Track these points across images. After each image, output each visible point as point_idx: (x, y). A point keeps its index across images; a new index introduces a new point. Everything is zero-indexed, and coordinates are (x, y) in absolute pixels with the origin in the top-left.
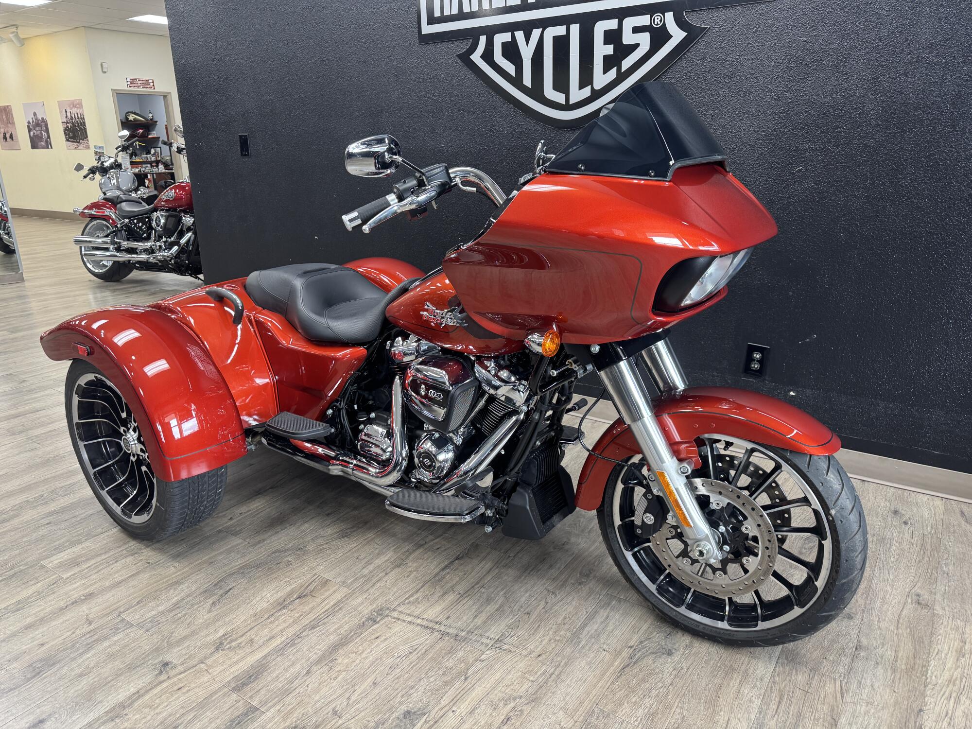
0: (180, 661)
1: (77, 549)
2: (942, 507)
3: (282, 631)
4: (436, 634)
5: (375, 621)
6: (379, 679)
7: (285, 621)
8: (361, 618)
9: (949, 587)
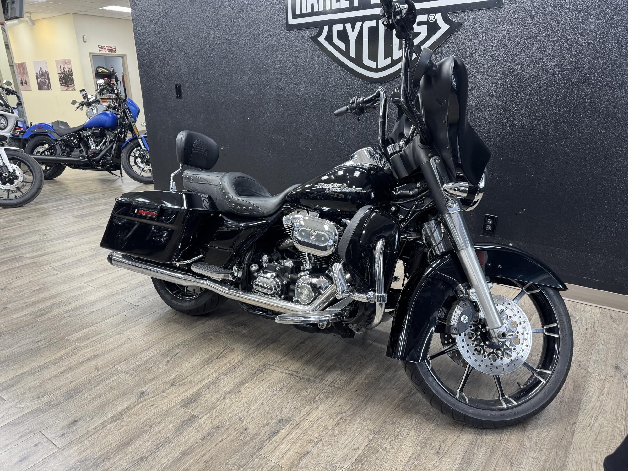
0: (151, 391)
1: (87, 330)
2: (599, 313)
3: (208, 376)
4: (297, 378)
5: (262, 371)
6: (264, 402)
7: (210, 371)
8: (254, 370)
9: (599, 357)
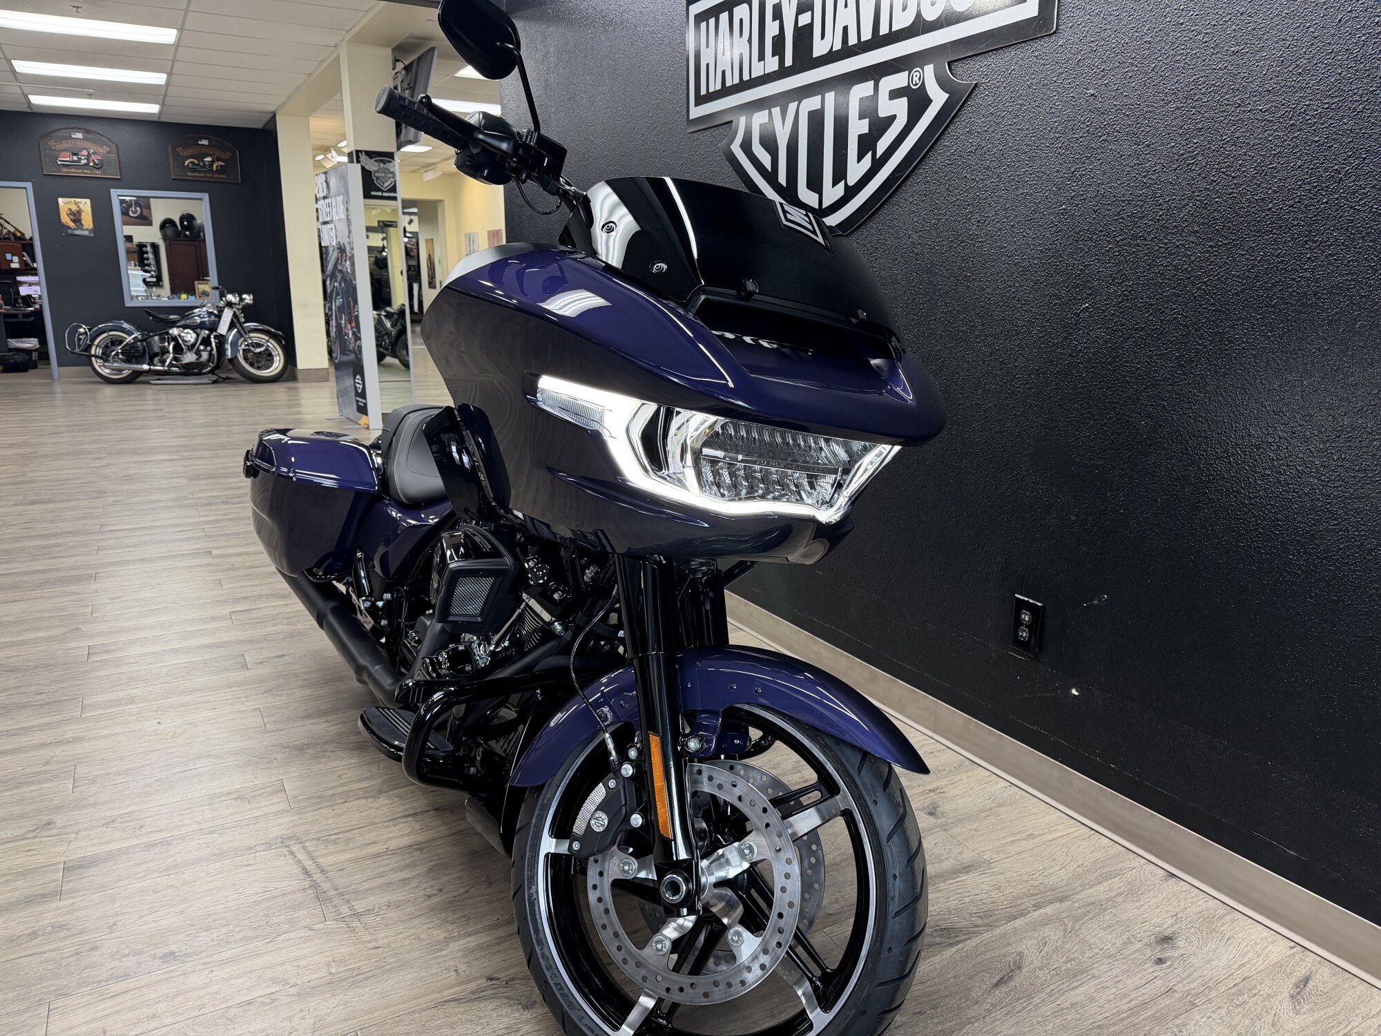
3: (176, 828)
4: (307, 882)
5: (269, 848)
7: (192, 818)
8: (261, 840)
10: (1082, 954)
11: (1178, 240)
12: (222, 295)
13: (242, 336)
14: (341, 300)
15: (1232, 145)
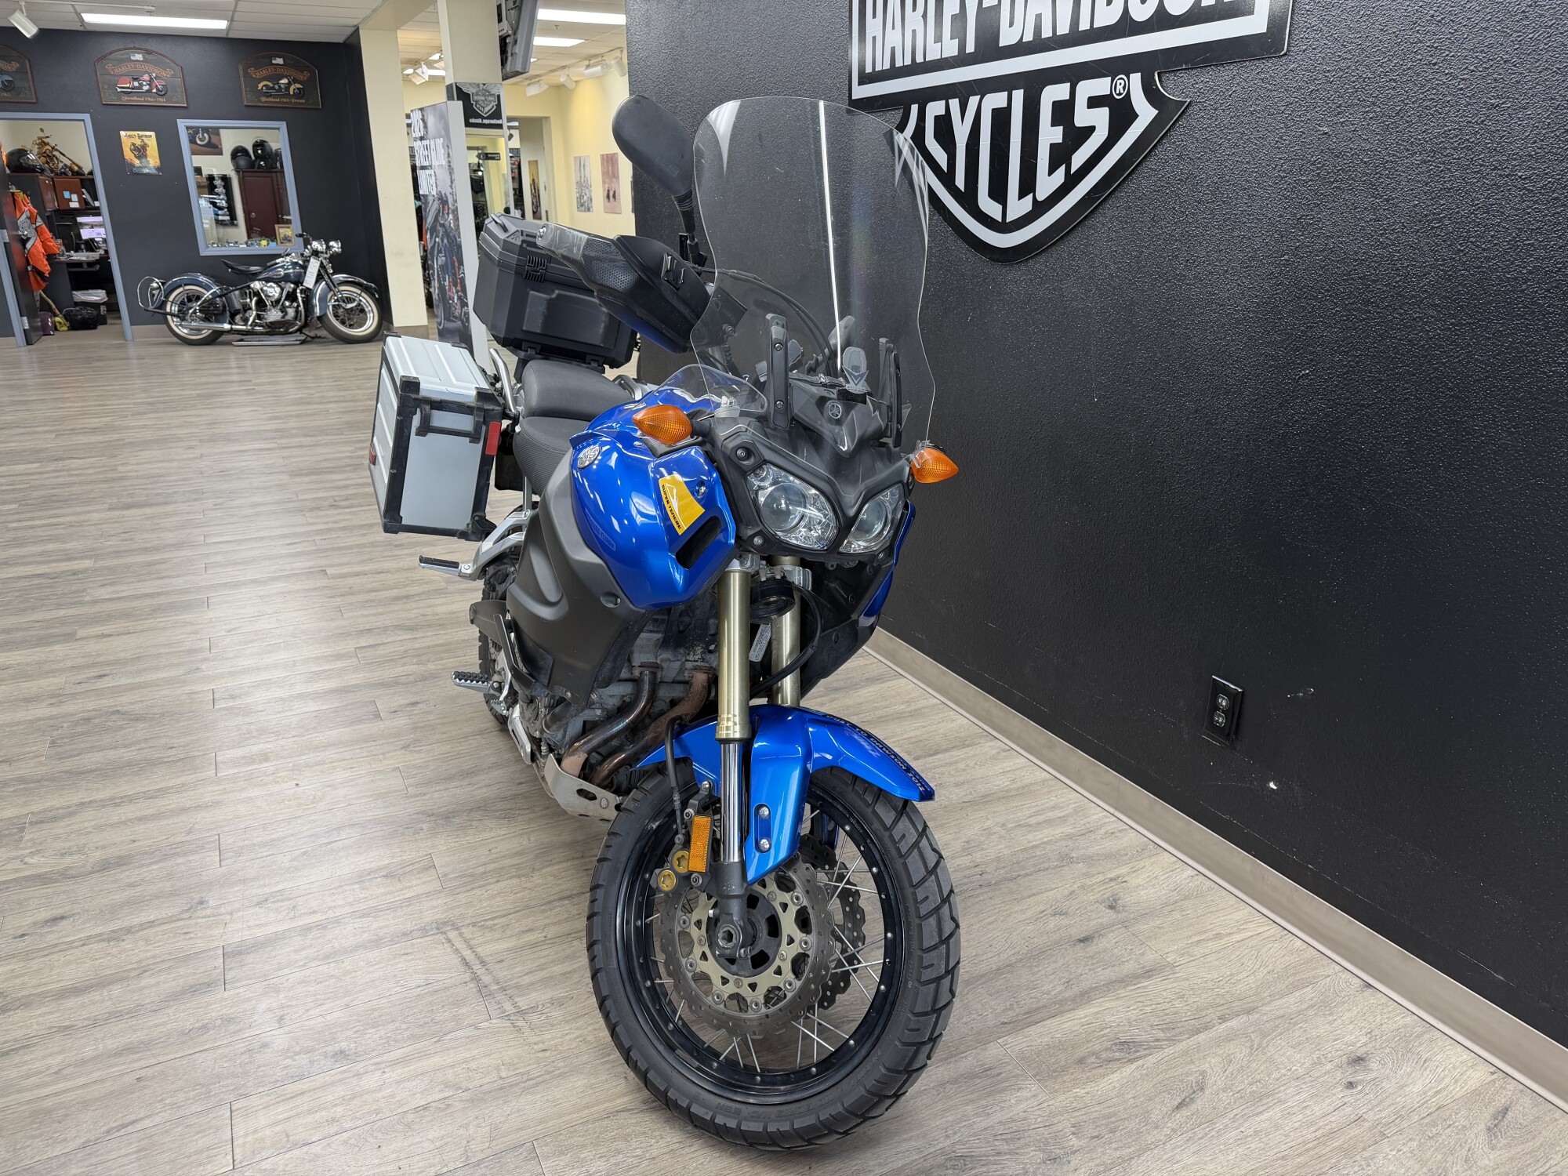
3: (330, 909)
4: (468, 975)
5: (425, 934)
7: (343, 899)
10: (1269, 1075)
11: (1416, 312)
12: (307, 243)
13: (331, 290)
14: (444, 258)
15: (1485, 213)
